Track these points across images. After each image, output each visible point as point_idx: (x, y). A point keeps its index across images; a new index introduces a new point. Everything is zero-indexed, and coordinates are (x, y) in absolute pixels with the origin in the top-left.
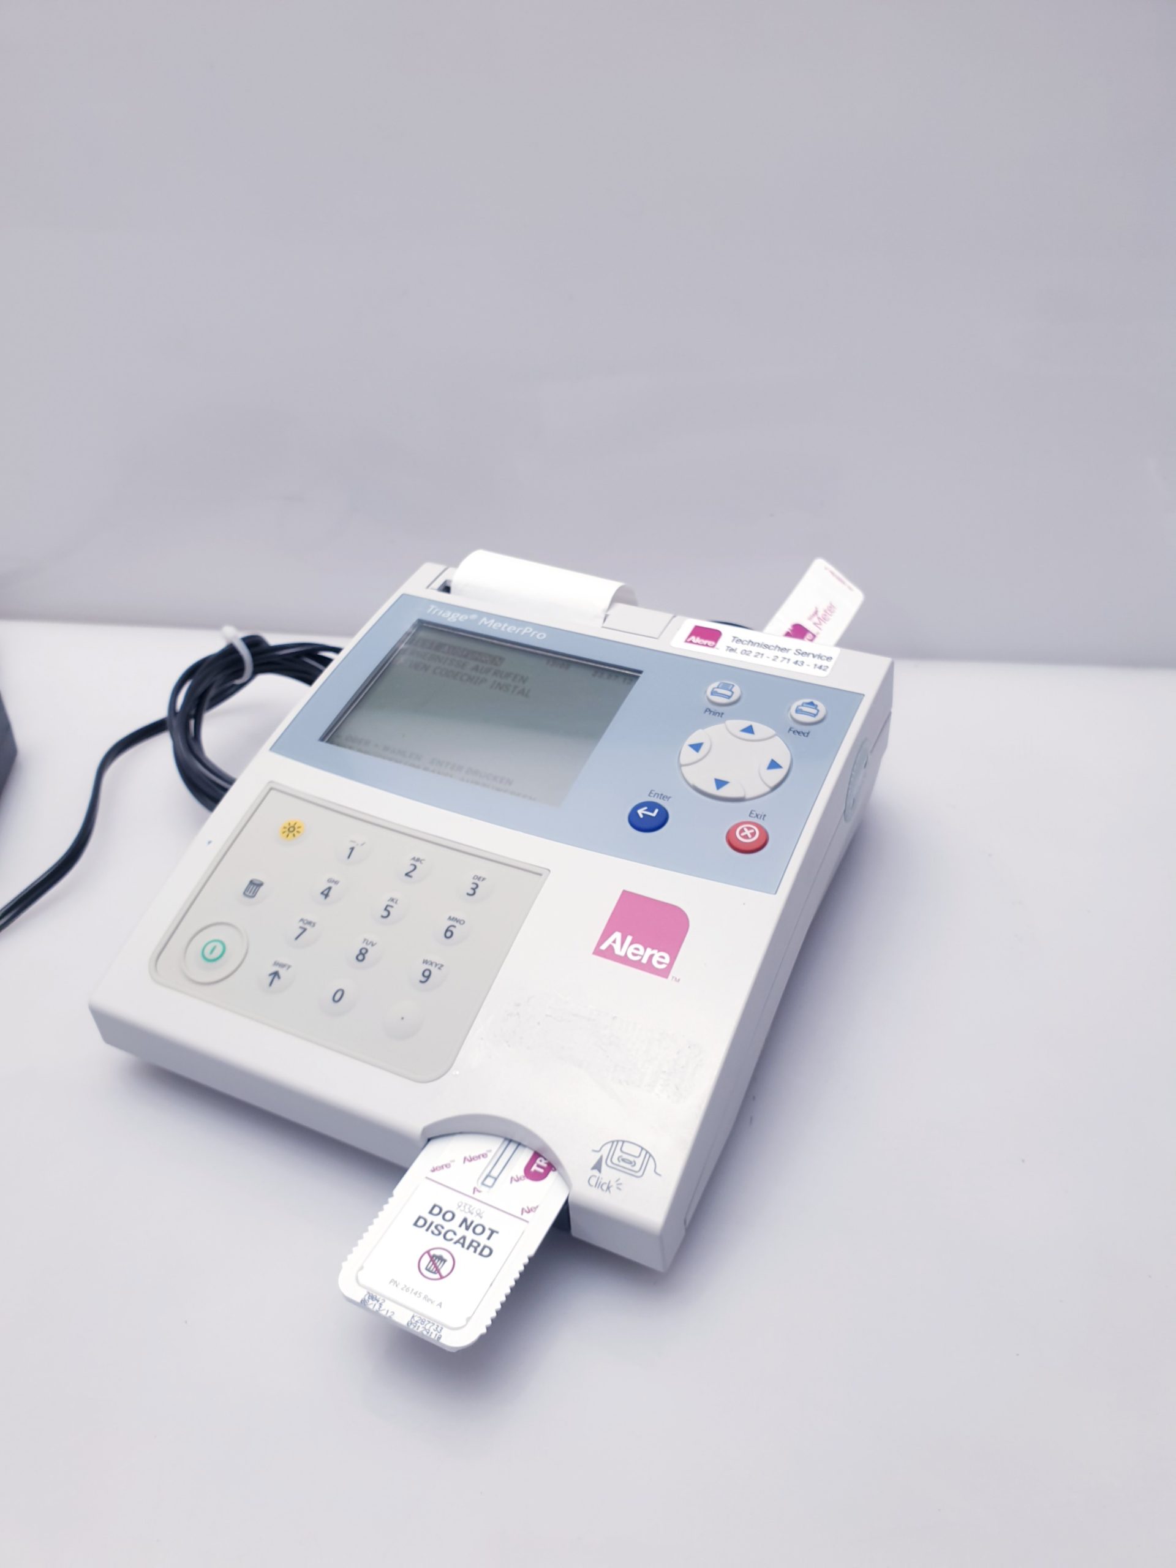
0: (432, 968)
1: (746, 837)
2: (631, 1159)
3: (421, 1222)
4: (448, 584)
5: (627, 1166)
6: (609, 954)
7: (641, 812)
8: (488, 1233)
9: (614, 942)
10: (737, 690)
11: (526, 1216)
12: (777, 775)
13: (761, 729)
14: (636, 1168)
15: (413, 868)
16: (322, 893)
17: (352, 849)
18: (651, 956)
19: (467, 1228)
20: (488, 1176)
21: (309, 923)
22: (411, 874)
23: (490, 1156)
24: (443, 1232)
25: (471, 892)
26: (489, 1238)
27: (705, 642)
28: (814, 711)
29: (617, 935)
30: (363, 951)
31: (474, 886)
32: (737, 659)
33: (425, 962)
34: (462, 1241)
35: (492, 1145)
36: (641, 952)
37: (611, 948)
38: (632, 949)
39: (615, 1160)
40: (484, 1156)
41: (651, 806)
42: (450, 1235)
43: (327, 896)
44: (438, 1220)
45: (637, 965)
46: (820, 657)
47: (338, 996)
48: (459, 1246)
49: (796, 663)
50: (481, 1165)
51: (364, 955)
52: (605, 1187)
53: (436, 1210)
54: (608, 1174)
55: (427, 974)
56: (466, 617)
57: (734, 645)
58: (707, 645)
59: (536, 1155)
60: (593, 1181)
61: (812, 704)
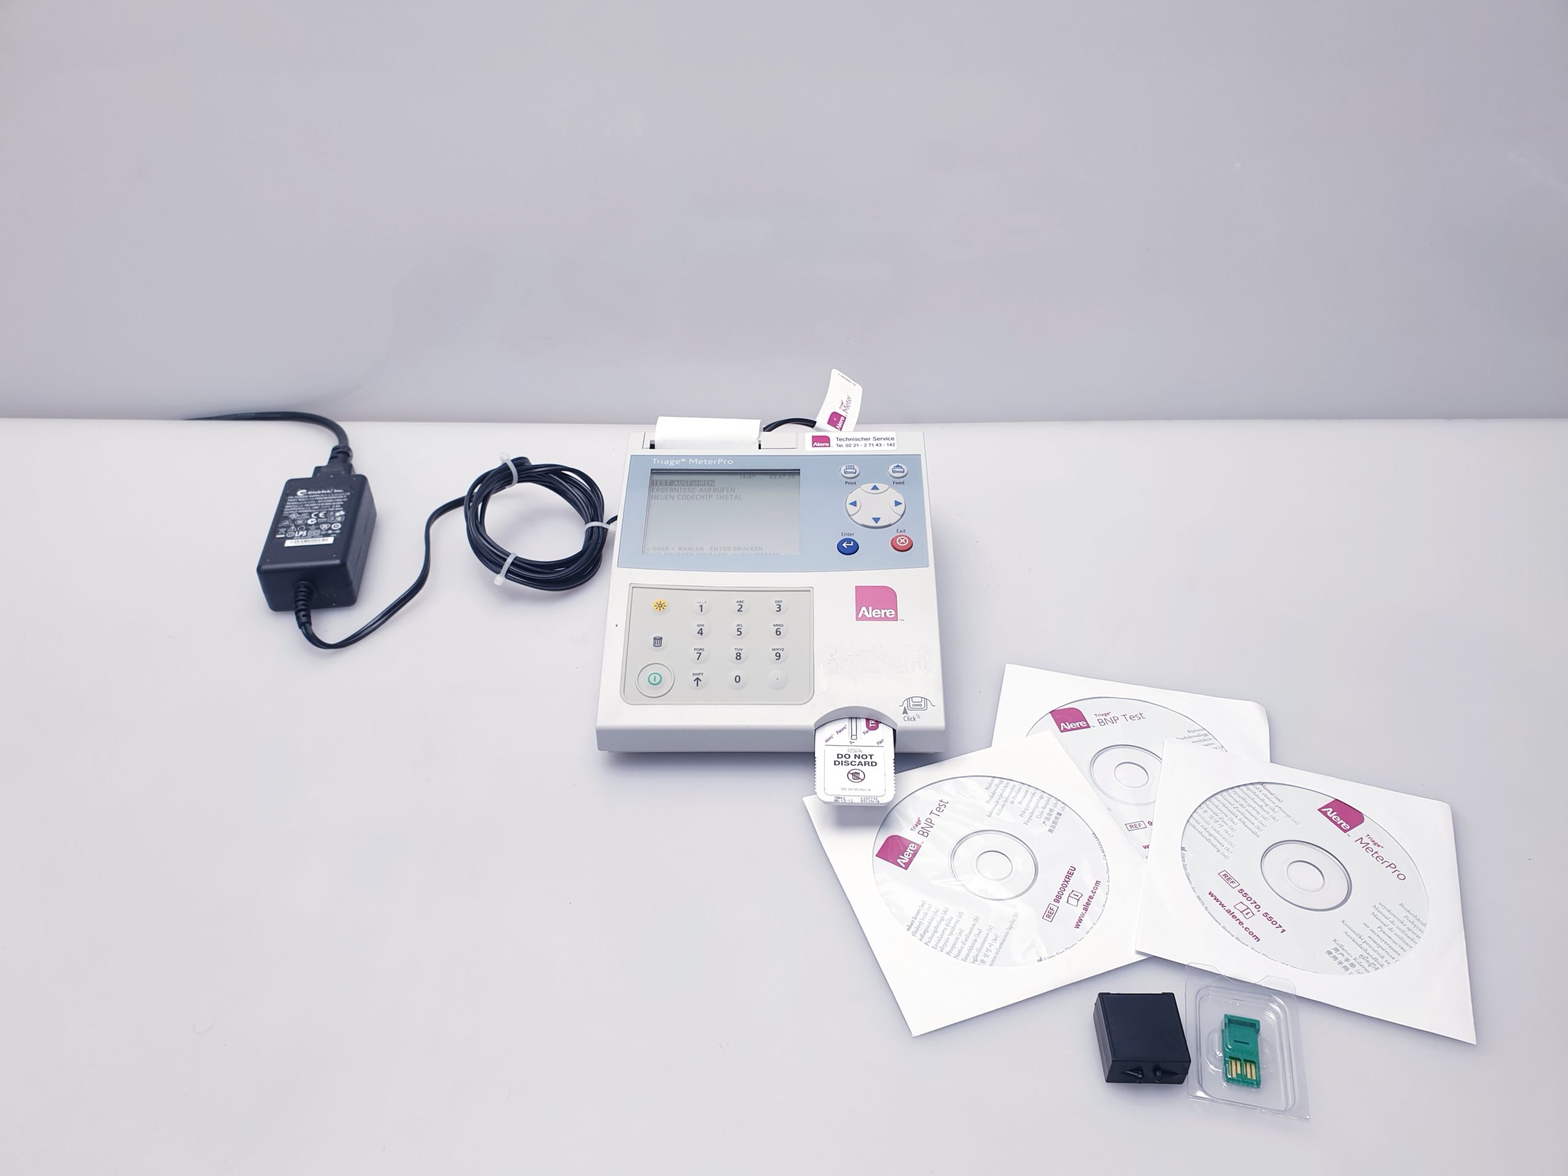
0: (779, 651)
1: (903, 543)
2: (919, 703)
3: (837, 763)
4: (653, 443)
5: (918, 707)
6: (864, 618)
7: (844, 545)
8: (869, 757)
9: (864, 612)
10: (856, 467)
11: (880, 745)
12: (900, 509)
13: (882, 487)
14: (923, 706)
15: (740, 606)
16: (698, 633)
17: (701, 606)
18: (885, 613)
19: (859, 758)
20: (852, 736)
21: (701, 649)
22: (741, 610)
23: (847, 727)
24: (849, 763)
25: (779, 609)
26: (871, 758)
27: (824, 444)
28: (902, 470)
29: (864, 608)
30: (738, 654)
31: (778, 606)
32: (844, 451)
33: (773, 650)
34: (860, 763)
35: (846, 723)
36: (879, 612)
37: (863, 615)
38: (874, 613)
39: (912, 706)
40: (845, 728)
41: (849, 541)
42: (853, 763)
43: (702, 634)
44: (844, 759)
45: (880, 619)
46: (888, 439)
47: (738, 679)
48: (860, 766)
49: (877, 445)
50: (846, 732)
51: (738, 656)
52: (912, 719)
53: (840, 756)
54: (911, 714)
55: (778, 655)
56: (679, 462)
57: (840, 443)
58: (825, 446)
59: (868, 720)
60: (906, 719)
61: (898, 466)
